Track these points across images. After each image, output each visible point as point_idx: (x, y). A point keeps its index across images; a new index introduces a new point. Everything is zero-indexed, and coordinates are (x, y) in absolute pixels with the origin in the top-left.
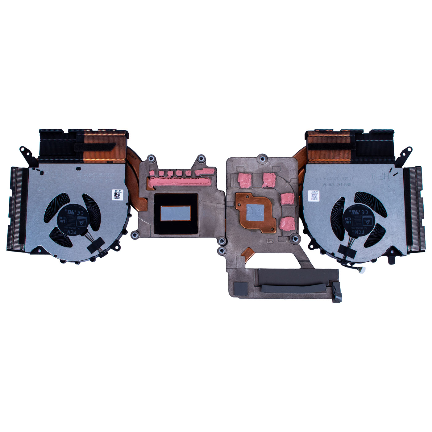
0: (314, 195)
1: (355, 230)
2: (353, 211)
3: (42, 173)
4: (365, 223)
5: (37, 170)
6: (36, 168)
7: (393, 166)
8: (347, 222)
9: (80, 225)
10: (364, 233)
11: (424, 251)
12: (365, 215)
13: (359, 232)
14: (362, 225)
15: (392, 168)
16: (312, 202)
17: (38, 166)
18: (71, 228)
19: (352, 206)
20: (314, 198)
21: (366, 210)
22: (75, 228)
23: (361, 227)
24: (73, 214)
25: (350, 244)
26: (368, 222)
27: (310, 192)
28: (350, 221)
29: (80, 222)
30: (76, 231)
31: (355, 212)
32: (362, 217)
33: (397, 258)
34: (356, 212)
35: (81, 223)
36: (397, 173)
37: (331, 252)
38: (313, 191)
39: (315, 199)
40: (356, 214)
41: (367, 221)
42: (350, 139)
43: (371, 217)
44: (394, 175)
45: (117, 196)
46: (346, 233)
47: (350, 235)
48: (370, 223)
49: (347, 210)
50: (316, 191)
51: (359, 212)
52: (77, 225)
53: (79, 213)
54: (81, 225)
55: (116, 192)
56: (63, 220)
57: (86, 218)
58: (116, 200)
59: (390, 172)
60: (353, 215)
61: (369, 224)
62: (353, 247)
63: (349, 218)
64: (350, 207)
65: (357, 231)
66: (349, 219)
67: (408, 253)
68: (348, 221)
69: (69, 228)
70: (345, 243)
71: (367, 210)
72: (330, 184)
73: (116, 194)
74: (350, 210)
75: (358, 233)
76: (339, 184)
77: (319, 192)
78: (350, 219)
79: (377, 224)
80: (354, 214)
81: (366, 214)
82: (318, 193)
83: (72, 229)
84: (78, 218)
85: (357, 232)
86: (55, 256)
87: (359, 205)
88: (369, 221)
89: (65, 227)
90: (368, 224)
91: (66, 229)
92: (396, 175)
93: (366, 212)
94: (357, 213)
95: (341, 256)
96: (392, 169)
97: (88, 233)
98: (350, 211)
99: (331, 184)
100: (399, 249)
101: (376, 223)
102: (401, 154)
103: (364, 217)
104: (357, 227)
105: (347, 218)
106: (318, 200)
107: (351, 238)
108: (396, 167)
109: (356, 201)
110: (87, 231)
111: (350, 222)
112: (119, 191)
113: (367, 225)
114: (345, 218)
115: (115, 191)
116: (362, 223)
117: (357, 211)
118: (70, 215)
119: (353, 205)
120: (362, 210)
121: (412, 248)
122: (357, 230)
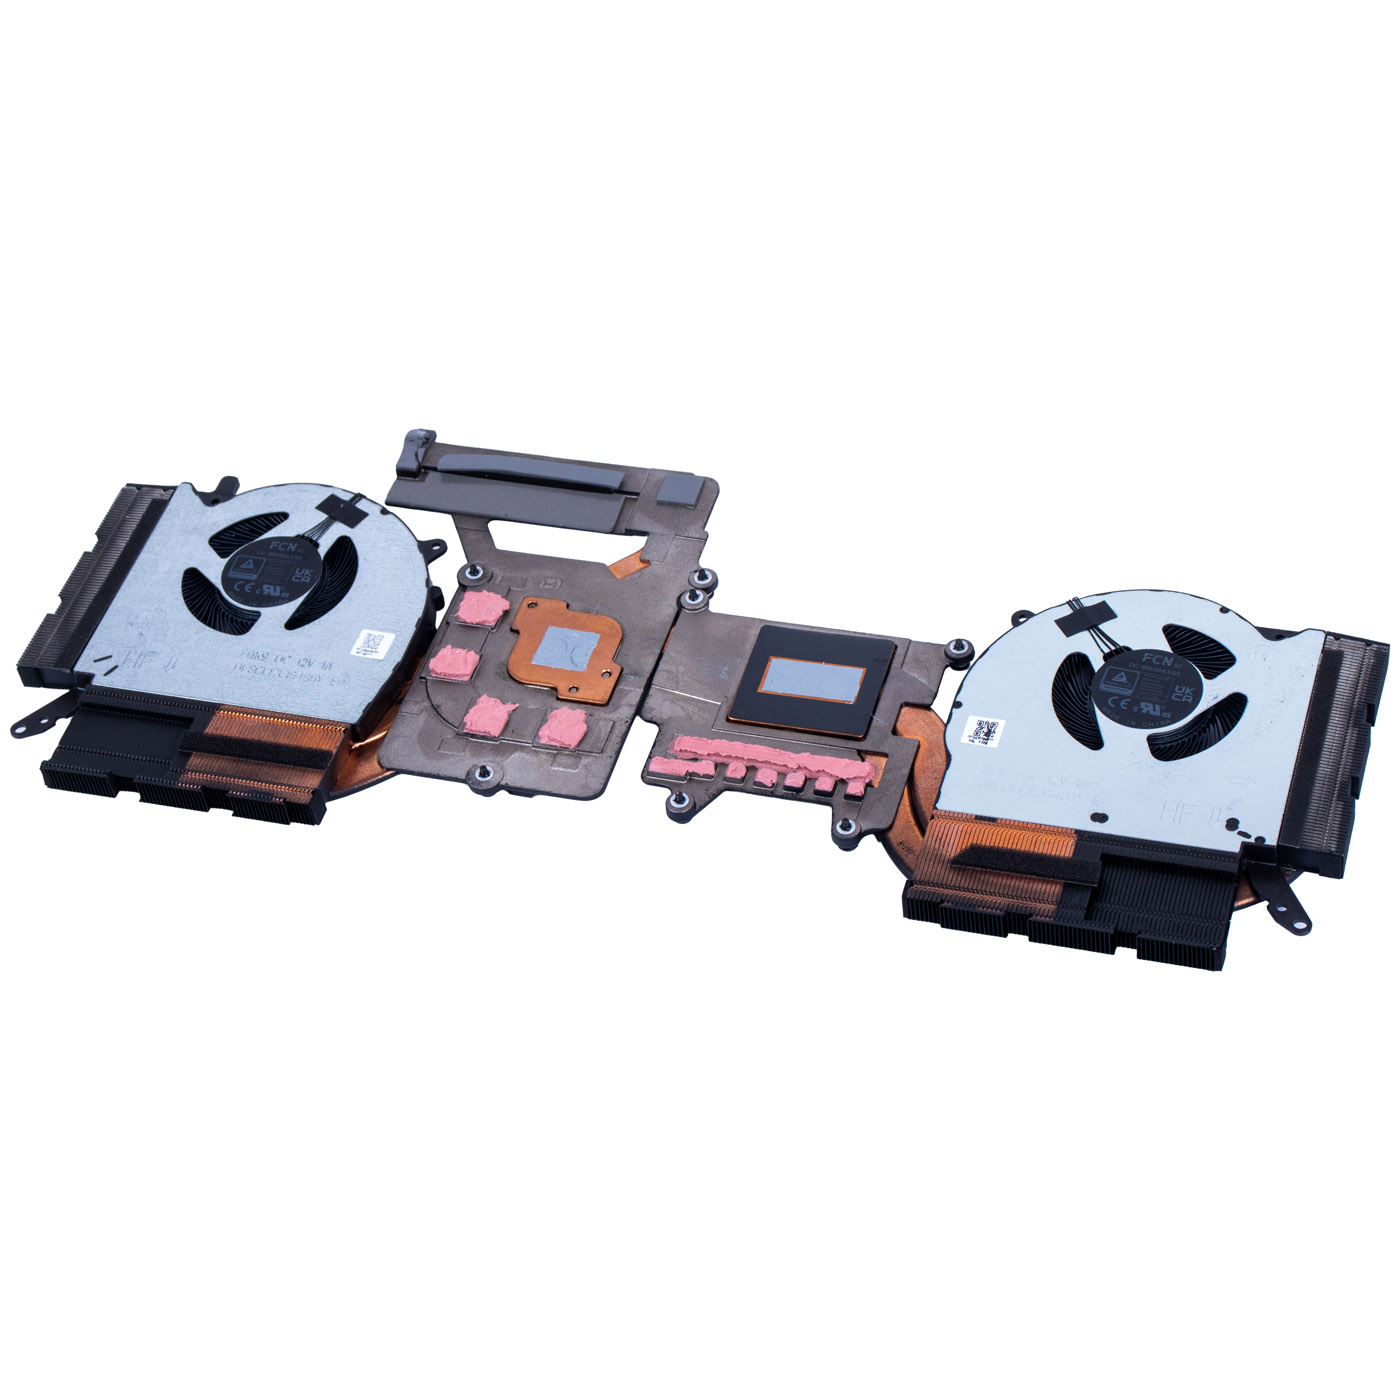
0: (371, 644)
1: (296, 553)
2: (277, 594)
3: (1232, 824)
4: (257, 564)
5: (1249, 836)
6: (1252, 840)
7: (99, 681)
8: (307, 573)
9: (1126, 672)
10: (275, 542)
11: (129, 486)
12: (248, 582)
13: (285, 547)
14: (268, 560)
15: (106, 675)
16: (385, 630)
17: (1245, 846)
18: (1157, 670)
19: (274, 605)
20: (374, 640)
21: (239, 591)
22: (1144, 667)
23: (272, 557)
24: (1143, 704)
25: (323, 527)
26: (248, 565)
27: (380, 655)
28: (298, 575)
29: (1124, 680)
30: (1144, 660)
31: (272, 590)
32: (259, 578)
33: (210, 487)
34: (268, 589)
35: (1122, 676)
36: (95, 661)
37: (389, 516)
38: (368, 656)
39: (371, 638)
40: (272, 587)
41: (251, 566)
42: (189, 763)
43: (231, 574)
44: (110, 657)
45: (985, 730)
46: (323, 550)
47: (317, 545)
48: (242, 561)
49: (292, 598)
50: (361, 655)
51: (262, 588)
52: (1136, 675)
53: (1122, 703)
54: (1123, 673)
55: (987, 740)
56: (1182, 692)
57: (1103, 687)
58: (991, 721)
59: (116, 667)
60: (281, 586)
62: (322, 517)
63: (297, 580)
64: (278, 604)
65: (290, 549)
66: (300, 579)
67: (174, 488)
68: (305, 575)
69: (1164, 671)
70: (338, 530)
71: (235, 592)
72: (309, 665)
73: (988, 734)
74: (285, 598)
75: (291, 544)
76: (283, 659)
77: (353, 652)
78: (296, 578)
79: (224, 556)
80: (278, 588)
81: (242, 582)
82: (358, 649)
83: (1155, 666)
84: (1129, 692)
85: (292, 547)
86: (1224, 610)
87: (251, 606)
88: (242, 566)
89: (1179, 674)
90: (251, 560)
91: (1177, 670)
92: (104, 656)
93: (242, 587)
95: (361, 505)
96: (105, 672)
97: (1107, 650)
98: (286, 595)
99: (306, 664)
101: (227, 560)
102: (51, 724)
103: (254, 577)
104: (285, 558)
105: (303, 580)
106: (364, 632)
107: (315, 538)
108: (90, 677)
109: (256, 615)
110: (1106, 657)
111: (300, 571)
112: (976, 741)
113: (254, 559)
114: (308, 581)
115: (989, 742)
116: (266, 565)
117: (265, 594)
118: (1154, 703)
119: (271, 606)
120: (249, 591)
121: (158, 495)
122: (290, 552)
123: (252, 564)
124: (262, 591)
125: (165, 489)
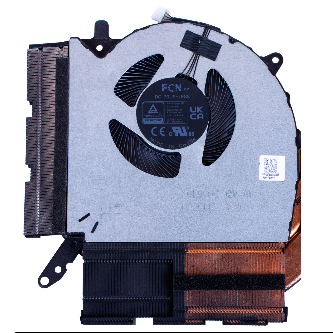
0: (272, 169)
1: (182, 93)
2: (185, 134)
4: (159, 107)
7: (90, 238)
8: (199, 110)
10: (163, 85)
11: (31, 46)
12: (159, 126)
13: (173, 88)
14: (165, 103)
15: (93, 232)
16: (277, 154)
19: (188, 145)
20: (271, 163)
21: (156, 135)
23: (168, 99)
25: (194, 62)
26: (153, 110)
27: (281, 177)
28: (193, 113)
31: (180, 131)
32: (166, 121)
33: (90, 34)
36: (80, 220)
37: (237, 44)
38: (273, 179)
39: (269, 162)
40: (179, 128)
41: (155, 111)
42: (186, 301)
43: (144, 121)
44: (89, 215)
46: (202, 86)
47: (195, 82)
48: (147, 107)
49: (197, 137)
50: (267, 179)
51: (172, 131)
59: (97, 223)
60: (185, 126)
61: (151, 104)
62: (188, 54)
63: (196, 119)
64: (190, 144)
65: (178, 89)
66: (196, 116)
67: (67, 43)
70: (205, 64)
71: (154, 137)
72: (235, 196)
74: (192, 137)
75: (176, 85)
76: (213, 194)
77: (261, 178)
78: (193, 116)
79: (131, 105)
80: (183, 128)
81: (156, 127)
82: (263, 174)
85: (179, 87)
87: (171, 149)
88: (149, 112)
90: (153, 106)
92: (85, 215)
93: (157, 131)
94: (177, 130)
95: (213, 36)
96: (91, 230)
98: (192, 134)
99: (232, 195)
100: (88, 50)
101: (135, 107)
102: (64, 270)
103: (162, 121)
104: (177, 99)
105: (198, 117)
106: (262, 158)
107: (191, 75)
108: (82, 235)
109: (178, 156)
111: (193, 110)
113: (155, 104)
114: (202, 118)
116: (166, 108)
117: (177, 135)
119: (185, 146)
120: (164, 135)
121: (57, 53)
122: (178, 93)
123: (156, 110)
124: (174, 134)
125: (61, 45)
